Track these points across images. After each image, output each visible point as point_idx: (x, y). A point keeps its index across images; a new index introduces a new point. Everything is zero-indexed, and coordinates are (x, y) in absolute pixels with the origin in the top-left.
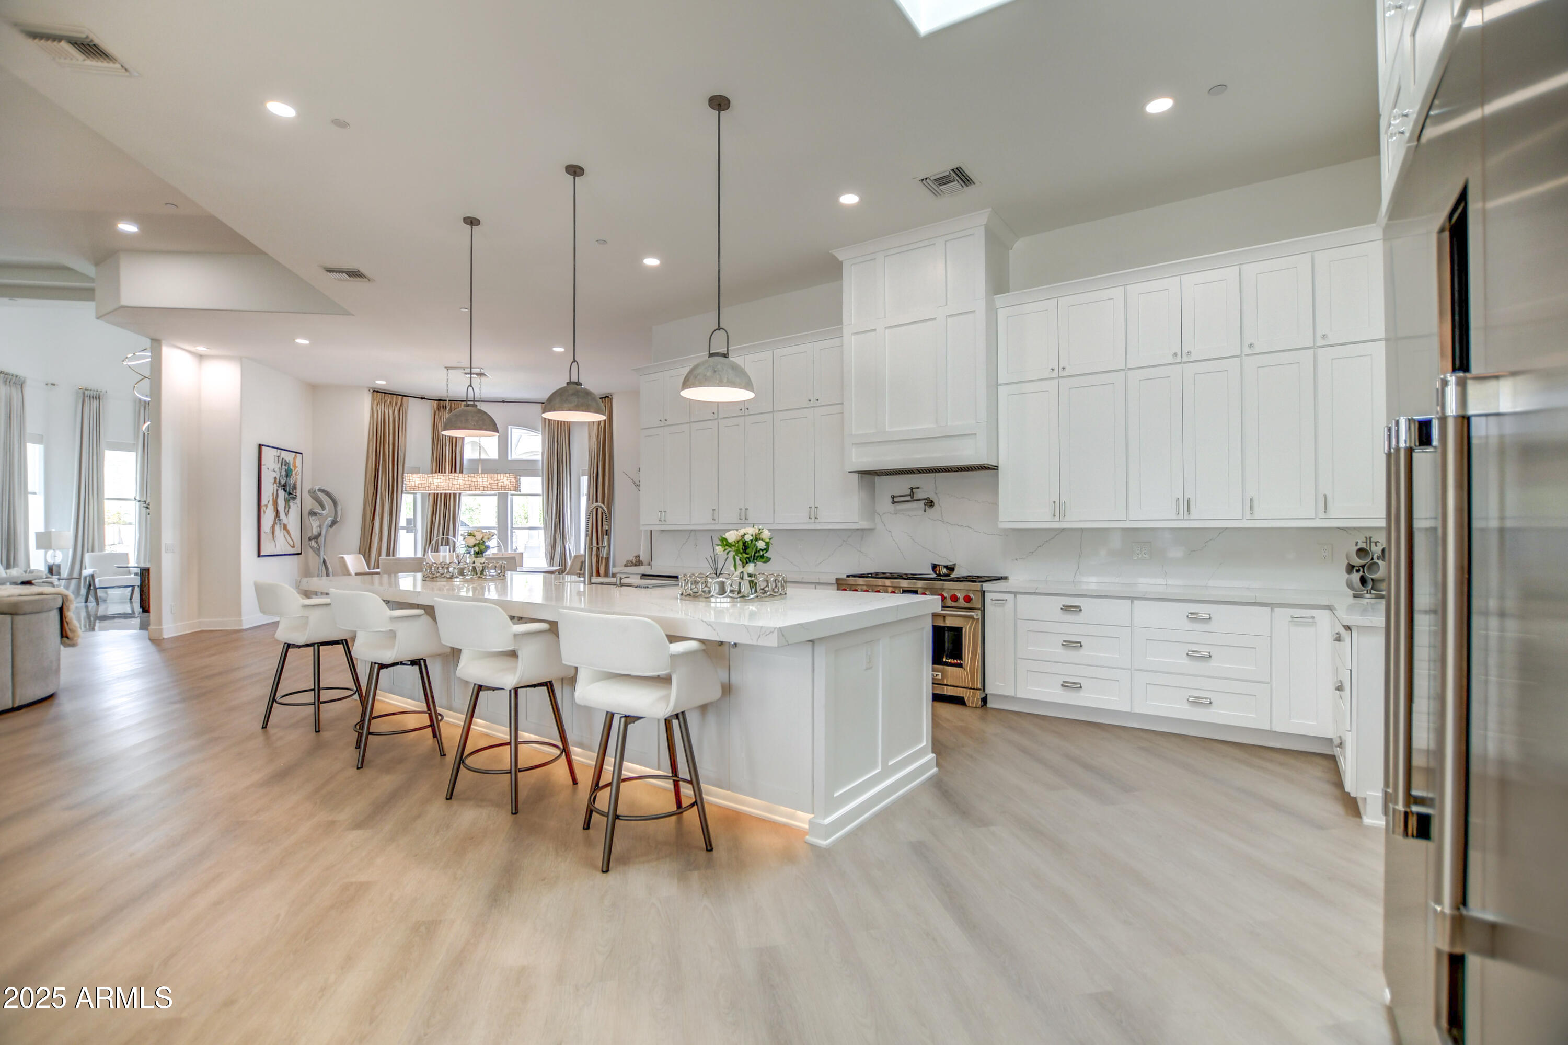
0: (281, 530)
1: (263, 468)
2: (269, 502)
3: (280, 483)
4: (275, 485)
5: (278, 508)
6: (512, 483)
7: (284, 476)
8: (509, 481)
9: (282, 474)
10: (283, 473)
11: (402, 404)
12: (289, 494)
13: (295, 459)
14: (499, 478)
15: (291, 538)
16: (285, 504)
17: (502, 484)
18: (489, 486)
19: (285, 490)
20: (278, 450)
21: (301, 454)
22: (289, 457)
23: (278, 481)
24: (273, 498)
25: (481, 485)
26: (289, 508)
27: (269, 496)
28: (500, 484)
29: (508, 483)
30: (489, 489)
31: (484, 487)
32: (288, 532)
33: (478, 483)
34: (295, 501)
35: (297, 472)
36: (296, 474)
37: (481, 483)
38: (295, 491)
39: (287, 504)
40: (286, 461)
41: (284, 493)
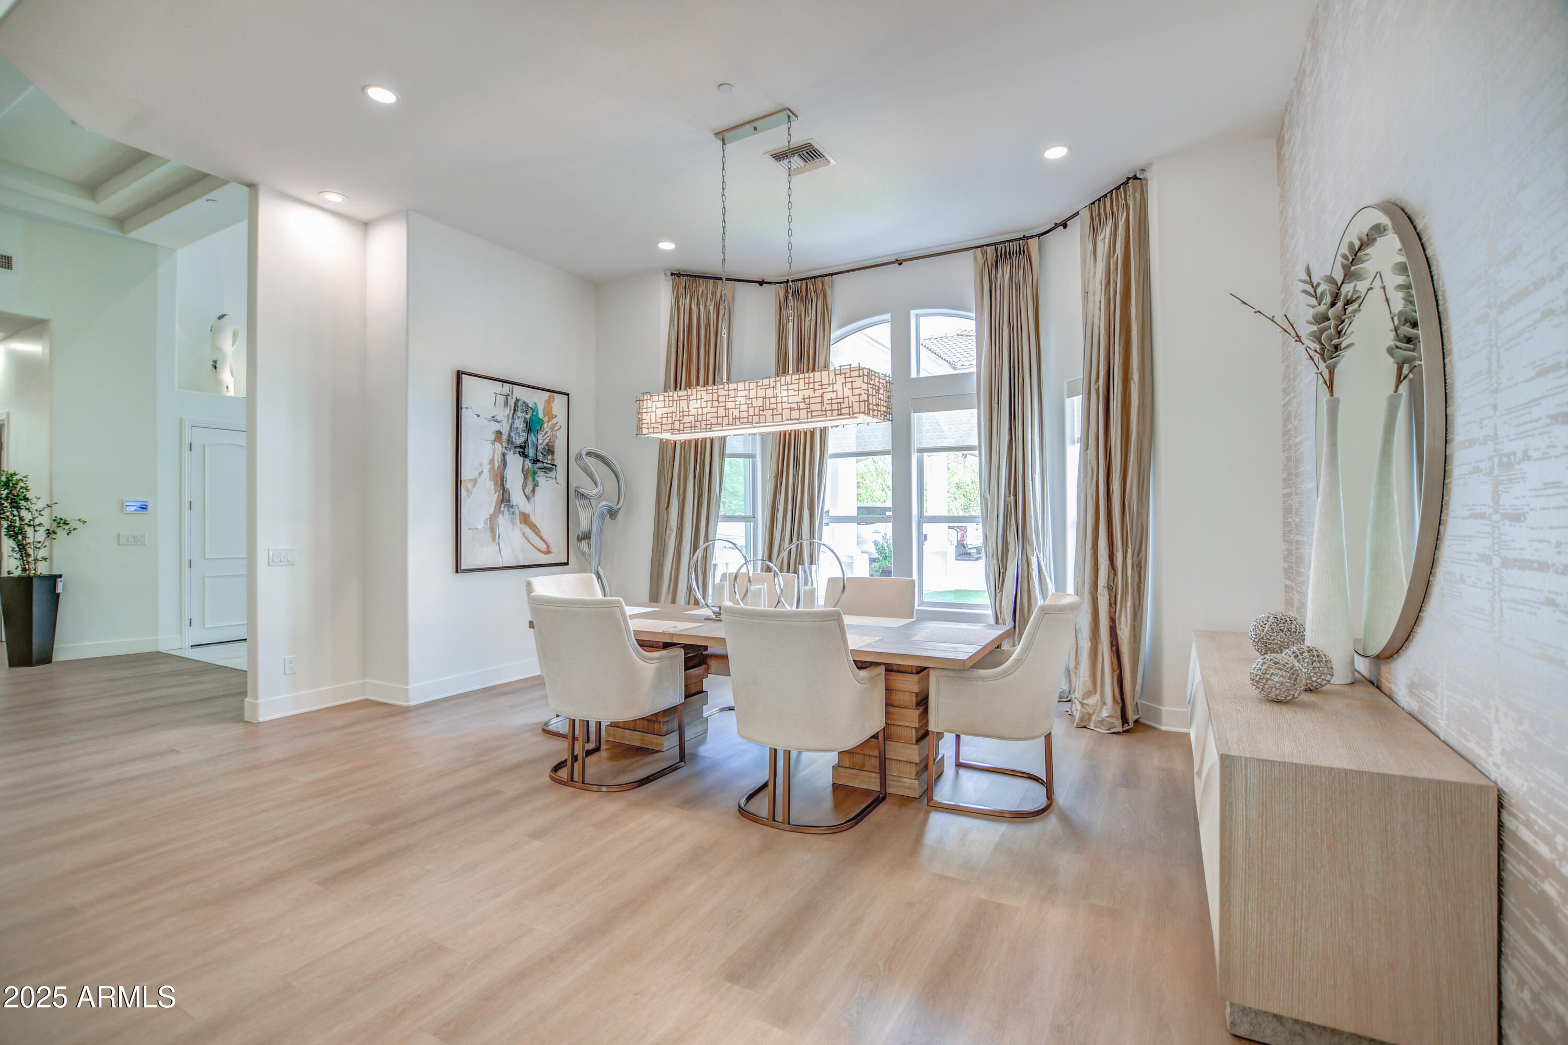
0: (513, 524)
1: (464, 413)
3: (510, 441)
4: (497, 445)
5: (508, 486)
6: (856, 392)
7: (520, 430)
8: (849, 385)
9: (515, 426)
10: (520, 424)
11: (722, 295)
12: (536, 461)
14: (825, 381)
15: (541, 537)
16: (526, 478)
17: (834, 395)
18: (802, 405)
19: (524, 455)
20: (505, 385)
21: (568, 395)
22: (537, 400)
23: (505, 438)
24: (492, 469)
25: (785, 405)
26: (536, 485)
27: (481, 465)
28: (827, 396)
29: (848, 392)
30: (803, 412)
31: (791, 409)
32: (533, 527)
33: (779, 400)
34: (552, 474)
35: (554, 425)
36: (552, 428)
37: (785, 399)
38: (550, 457)
39: (530, 479)
40: (527, 406)
41: (522, 459)
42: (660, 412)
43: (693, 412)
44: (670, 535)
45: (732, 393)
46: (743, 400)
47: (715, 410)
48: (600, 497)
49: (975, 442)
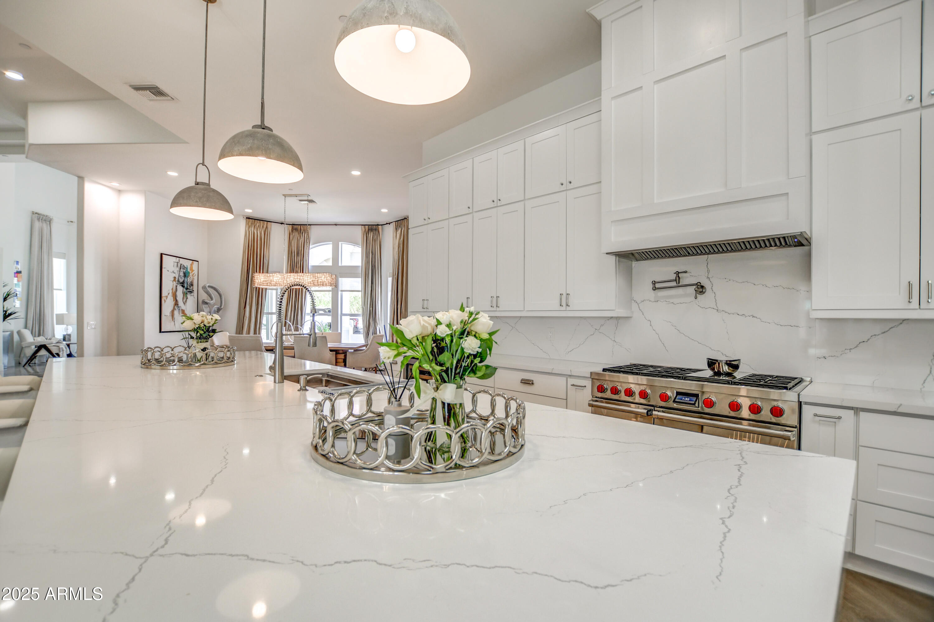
0: (179, 314)
1: (164, 270)
2: (169, 294)
3: (178, 281)
4: (174, 282)
5: (177, 299)
6: (328, 280)
7: (182, 276)
8: (326, 278)
9: (180, 275)
10: (182, 274)
11: (267, 227)
12: (187, 289)
13: (192, 265)
14: (319, 276)
16: (184, 296)
17: (321, 281)
18: (312, 282)
19: (183, 286)
20: (177, 258)
21: (198, 261)
22: (187, 263)
23: (177, 279)
24: (173, 292)
25: (306, 282)
26: (187, 298)
27: (169, 290)
28: (319, 281)
29: (325, 280)
30: (312, 284)
31: (308, 283)
33: (304, 280)
34: (192, 294)
35: (193, 274)
36: (193, 275)
37: (306, 280)
38: (192, 287)
39: (185, 296)
40: (184, 266)
41: (182, 288)
43: (275, 281)
44: (246, 319)
45: (289, 276)
46: (293, 279)
47: (283, 281)
49: (360, 289)
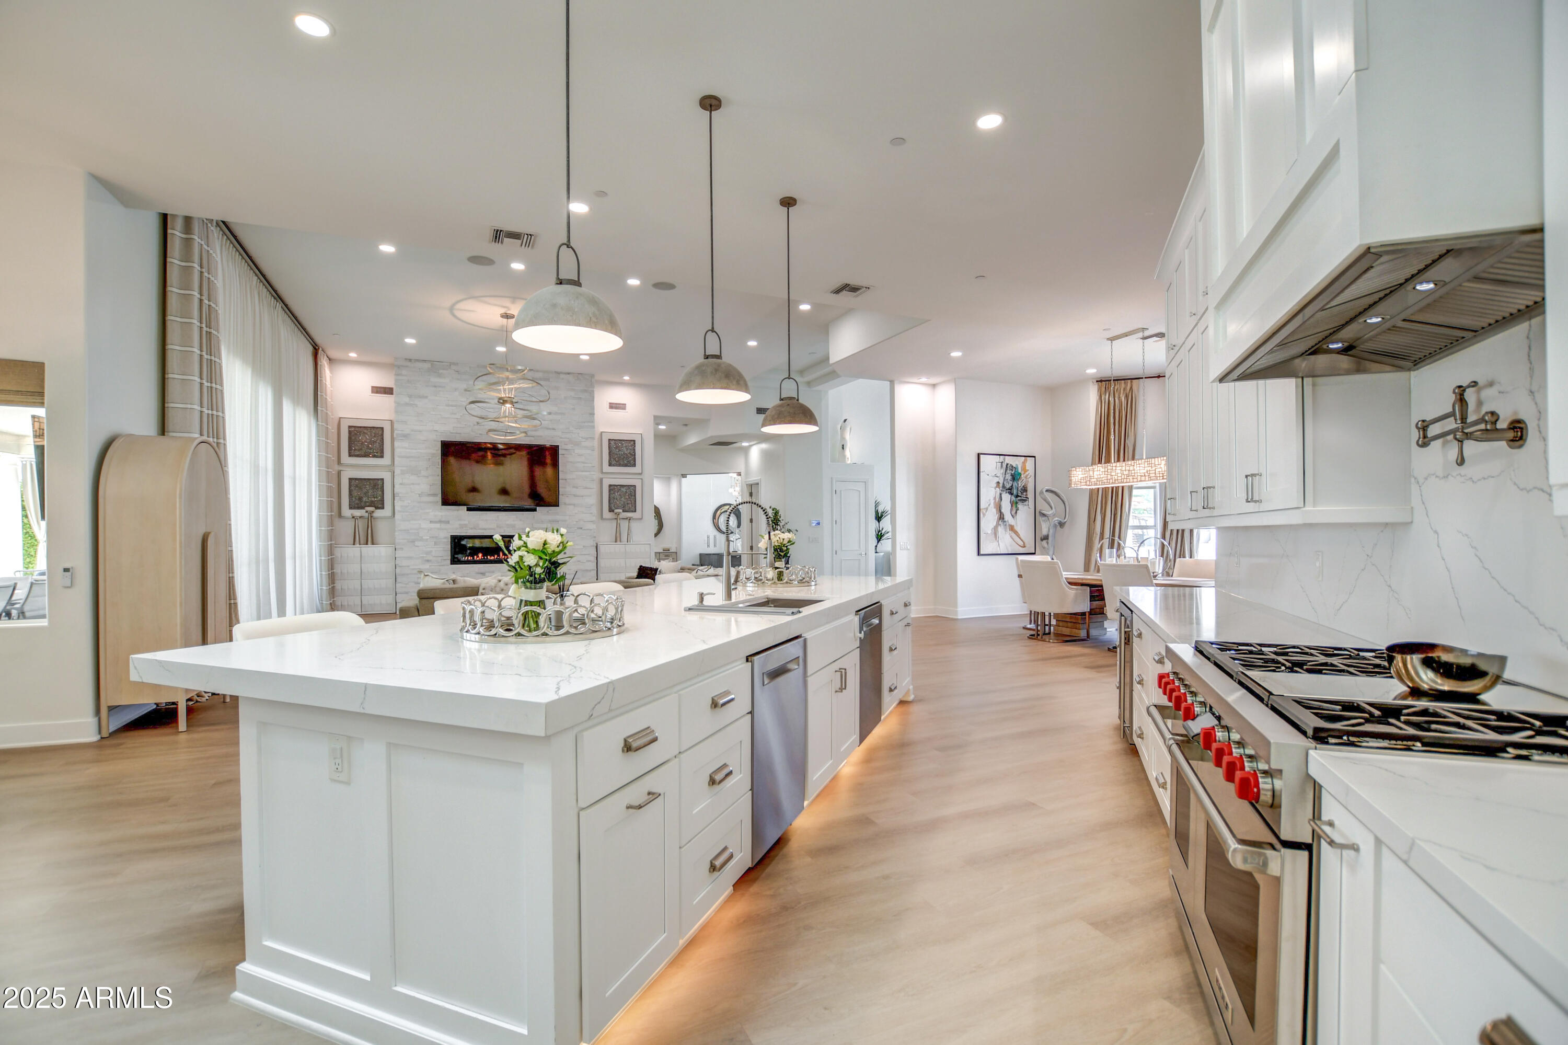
0: (1006, 531)
1: (981, 474)
2: (989, 505)
3: (1004, 486)
5: (1003, 511)
9: (1006, 478)
10: (1009, 477)
11: (1131, 388)
12: (1017, 496)
13: (1024, 463)
14: (1157, 463)
15: (1020, 538)
16: (1012, 506)
17: (1160, 470)
18: (1146, 474)
19: (1011, 494)
20: (1001, 457)
21: (1034, 457)
23: (1001, 485)
24: (995, 502)
25: (1139, 474)
26: (1017, 509)
27: (990, 500)
28: (1157, 470)
30: (1147, 478)
31: (1141, 476)
32: (1016, 533)
34: (1026, 503)
35: (1027, 476)
36: (1026, 477)
37: (1138, 471)
38: (1025, 494)
39: (1014, 506)
40: (1012, 467)
41: (1010, 496)
42: (1080, 476)
43: (1096, 477)
45: (1114, 468)
46: (1119, 471)
47: (1106, 476)
48: (1054, 515)
